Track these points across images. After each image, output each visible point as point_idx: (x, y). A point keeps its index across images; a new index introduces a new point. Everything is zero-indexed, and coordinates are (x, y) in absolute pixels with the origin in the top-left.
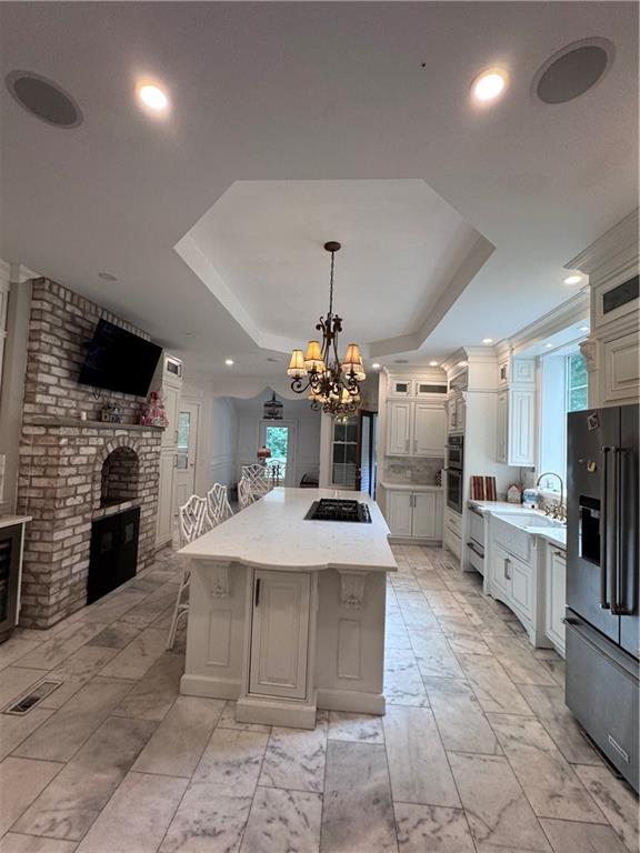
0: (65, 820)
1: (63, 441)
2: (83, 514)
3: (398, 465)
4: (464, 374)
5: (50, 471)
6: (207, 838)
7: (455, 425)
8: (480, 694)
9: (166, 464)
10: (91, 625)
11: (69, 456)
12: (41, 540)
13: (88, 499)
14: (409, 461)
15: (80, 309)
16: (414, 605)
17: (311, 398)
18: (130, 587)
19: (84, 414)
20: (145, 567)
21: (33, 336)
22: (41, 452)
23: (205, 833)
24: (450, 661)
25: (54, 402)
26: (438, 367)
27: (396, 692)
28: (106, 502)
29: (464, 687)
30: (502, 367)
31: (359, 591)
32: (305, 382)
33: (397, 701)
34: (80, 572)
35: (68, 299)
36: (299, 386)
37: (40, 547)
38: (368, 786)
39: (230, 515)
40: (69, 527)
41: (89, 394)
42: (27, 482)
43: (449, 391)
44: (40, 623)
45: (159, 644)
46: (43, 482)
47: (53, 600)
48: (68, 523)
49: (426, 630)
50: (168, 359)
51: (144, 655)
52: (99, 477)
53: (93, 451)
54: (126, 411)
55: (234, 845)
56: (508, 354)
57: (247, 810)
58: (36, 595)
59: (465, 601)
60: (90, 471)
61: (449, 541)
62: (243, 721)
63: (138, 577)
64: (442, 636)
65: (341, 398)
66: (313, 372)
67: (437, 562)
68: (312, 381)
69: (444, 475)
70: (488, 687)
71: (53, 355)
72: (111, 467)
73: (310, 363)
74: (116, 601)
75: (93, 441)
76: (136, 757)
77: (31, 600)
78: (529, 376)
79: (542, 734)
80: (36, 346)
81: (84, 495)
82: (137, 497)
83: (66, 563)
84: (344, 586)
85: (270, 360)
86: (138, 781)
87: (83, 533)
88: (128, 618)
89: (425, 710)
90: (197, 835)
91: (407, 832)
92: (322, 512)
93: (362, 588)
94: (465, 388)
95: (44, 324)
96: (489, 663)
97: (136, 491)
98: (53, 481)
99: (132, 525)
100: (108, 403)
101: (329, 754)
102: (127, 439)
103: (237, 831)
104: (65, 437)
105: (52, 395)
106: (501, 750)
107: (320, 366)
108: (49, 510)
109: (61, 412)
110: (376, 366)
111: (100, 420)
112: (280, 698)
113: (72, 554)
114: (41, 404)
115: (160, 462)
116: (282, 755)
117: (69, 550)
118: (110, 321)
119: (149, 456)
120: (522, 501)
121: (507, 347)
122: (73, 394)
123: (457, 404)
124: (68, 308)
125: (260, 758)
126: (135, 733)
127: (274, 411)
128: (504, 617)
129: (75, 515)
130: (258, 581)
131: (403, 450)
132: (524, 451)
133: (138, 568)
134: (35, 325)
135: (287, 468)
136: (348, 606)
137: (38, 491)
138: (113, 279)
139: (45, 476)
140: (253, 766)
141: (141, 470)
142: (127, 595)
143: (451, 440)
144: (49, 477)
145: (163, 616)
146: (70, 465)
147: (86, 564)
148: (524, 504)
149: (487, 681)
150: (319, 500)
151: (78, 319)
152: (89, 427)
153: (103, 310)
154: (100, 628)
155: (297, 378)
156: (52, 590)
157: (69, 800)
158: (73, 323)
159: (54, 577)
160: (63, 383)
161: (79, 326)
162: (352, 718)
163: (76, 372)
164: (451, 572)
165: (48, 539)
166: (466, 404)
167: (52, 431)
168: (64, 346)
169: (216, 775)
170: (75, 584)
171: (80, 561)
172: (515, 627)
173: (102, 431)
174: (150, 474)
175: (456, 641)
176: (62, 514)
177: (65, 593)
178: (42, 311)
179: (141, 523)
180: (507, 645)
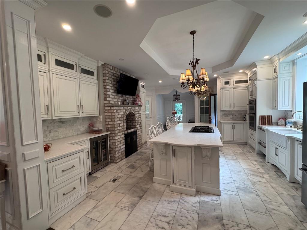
0: (128, 206)
1: (115, 111)
2: (122, 132)
3: (226, 114)
4: (255, 73)
5: (113, 120)
6: (164, 217)
7: (252, 95)
8: (260, 194)
9: (143, 117)
10: (128, 163)
11: (117, 115)
12: (112, 139)
13: (123, 128)
14: (231, 112)
15: (115, 71)
16: (233, 164)
17: (189, 90)
18: (136, 154)
19: (119, 103)
20: (140, 149)
21: (104, 81)
22: (110, 114)
23: (163, 216)
24: (248, 183)
25: (111, 100)
26: (243, 72)
27: (225, 190)
28: (128, 129)
29: (253, 191)
30: (274, 67)
31: (209, 154)
32: (186, 85)
33: (225, 192)
34: (123, 148)
35: (112, 69)
36: (184, 86)
37: (112, 141)
38: (214, 214)
39: (164, 132)
40: (119, 136)
41: (120, 97)
42: (107, 123)
43: (249, 82)
44: (115, 161)
45: (146, 169)
46: (111, 123)
47: (117, 156)
48: (119, 134)
49: (238, 172)
50: (141, 83)
51: (142, 172)
52: (125, 121)
53: (123, 113)
54: (130, 101)
55: (172, 220)
56: (278, 61)
57: (175, 213)
58: (113, 154)
59: (256, 164)
60: (123, 119)
61: (250, 142)
62: (173, 191)
63: (138, 151)
64: (246, 175)
65: (201, 89)
66: (189, 80)
67: (245, 150)
68: (188, 83)
69: (248, 116)
70: (264, 192)
71: (110, 86)
72: (128, 119)
73: (187, 77)
74: (133, 157)
75: (122, 111)
76: (143, 195)
77: (112, 155)
78: (289, 70)
79: (288, 210)
80: (105, 84)
81: (122, 126)
82: (136, 128)
83: (119, 146)
84: (203, 152)
85: (174, 79)
86: (144, 201)
87: (122, 137)
88: (137, 162)
89: (236, 196)
90: (161, 216)
91: (228, 228)
92: (195, 130)
93: (210, 153)
94: (256, 79)
95: (106, 77)
96: (266, 185)
97: (135, 125)
98: (113, 122)
99: (135, 136)
100: (125, 99)
101: (201, 203)
102: (131, 109)
103: (172, 217)
104: (115, 109)
105: (111, 98)
106: (268, 212)
107: (191, 78)
108: (113, 131)
109: (113, 103)
110: (215, 76)
111: (123, 104)
112: (183, 185)
113: (120, 143)
114: (108, 101)
115: (141, 116)
116: (185, 201)
117: (120, 142)
118: (123, 73)
119: (138, 115)
120: (286, 124)
121: (277, 58)
122: (116, 97)
123: (252, 86)
124: (112, 71)
125: (178, 201)
126: (142, 190)
127: (177, 98)
128: (275, 170)
129: (120, 132)
130: (174, 149)
131: (229, 108)
132: (287, 103)
133: (138, 149)
134: (104, 78)
135: (183, 117)
136: (205, 159)
137: (110, 125)
138: (123, 60)
139: (111, 121)
140: (176, 203)
141: (136, 119)
142: (136, 156)
143: (250, 102)
144: (113, 121)
145: (146, 162)
146: (117, 118)
147: (124, 146)
148: (286, 126)
149: (264, 190)
150: (194, 126)
151: (115, 74)
152: (121, 106)
153: (121, 70)
154: (130, 164)
155: (183, 83)
156: (117, 153)
157: (128, 202)
158: (114, 76)
159: (117, 149)
160: (113, 94)
161: (115, 76)
162: (209, 195)
163: (116, 90)
164: (251, 153)
165: (114, 139)
166: (257, 86)
167: (112, 108)
168: (112, 83)
169: (165, 203)
170: (122, 152)
171: (122, 145)
172: (279, 174)
173: (124, 108)
174: (139, 120)
175: (252, 177)
176: (117, 132)
177: (120, 154)
178: (105, 73)
179: (138, 135)
180: (275, 180)
